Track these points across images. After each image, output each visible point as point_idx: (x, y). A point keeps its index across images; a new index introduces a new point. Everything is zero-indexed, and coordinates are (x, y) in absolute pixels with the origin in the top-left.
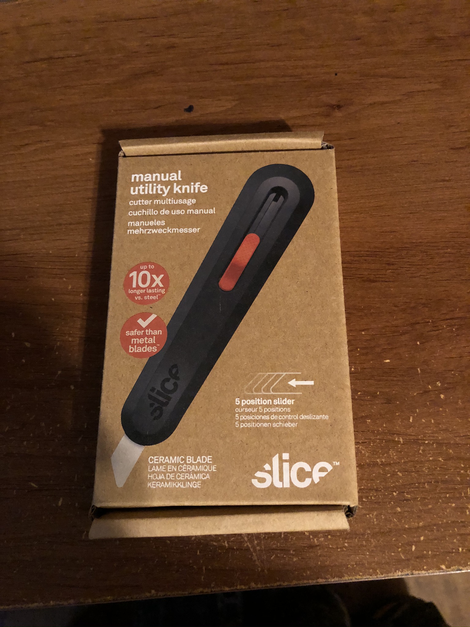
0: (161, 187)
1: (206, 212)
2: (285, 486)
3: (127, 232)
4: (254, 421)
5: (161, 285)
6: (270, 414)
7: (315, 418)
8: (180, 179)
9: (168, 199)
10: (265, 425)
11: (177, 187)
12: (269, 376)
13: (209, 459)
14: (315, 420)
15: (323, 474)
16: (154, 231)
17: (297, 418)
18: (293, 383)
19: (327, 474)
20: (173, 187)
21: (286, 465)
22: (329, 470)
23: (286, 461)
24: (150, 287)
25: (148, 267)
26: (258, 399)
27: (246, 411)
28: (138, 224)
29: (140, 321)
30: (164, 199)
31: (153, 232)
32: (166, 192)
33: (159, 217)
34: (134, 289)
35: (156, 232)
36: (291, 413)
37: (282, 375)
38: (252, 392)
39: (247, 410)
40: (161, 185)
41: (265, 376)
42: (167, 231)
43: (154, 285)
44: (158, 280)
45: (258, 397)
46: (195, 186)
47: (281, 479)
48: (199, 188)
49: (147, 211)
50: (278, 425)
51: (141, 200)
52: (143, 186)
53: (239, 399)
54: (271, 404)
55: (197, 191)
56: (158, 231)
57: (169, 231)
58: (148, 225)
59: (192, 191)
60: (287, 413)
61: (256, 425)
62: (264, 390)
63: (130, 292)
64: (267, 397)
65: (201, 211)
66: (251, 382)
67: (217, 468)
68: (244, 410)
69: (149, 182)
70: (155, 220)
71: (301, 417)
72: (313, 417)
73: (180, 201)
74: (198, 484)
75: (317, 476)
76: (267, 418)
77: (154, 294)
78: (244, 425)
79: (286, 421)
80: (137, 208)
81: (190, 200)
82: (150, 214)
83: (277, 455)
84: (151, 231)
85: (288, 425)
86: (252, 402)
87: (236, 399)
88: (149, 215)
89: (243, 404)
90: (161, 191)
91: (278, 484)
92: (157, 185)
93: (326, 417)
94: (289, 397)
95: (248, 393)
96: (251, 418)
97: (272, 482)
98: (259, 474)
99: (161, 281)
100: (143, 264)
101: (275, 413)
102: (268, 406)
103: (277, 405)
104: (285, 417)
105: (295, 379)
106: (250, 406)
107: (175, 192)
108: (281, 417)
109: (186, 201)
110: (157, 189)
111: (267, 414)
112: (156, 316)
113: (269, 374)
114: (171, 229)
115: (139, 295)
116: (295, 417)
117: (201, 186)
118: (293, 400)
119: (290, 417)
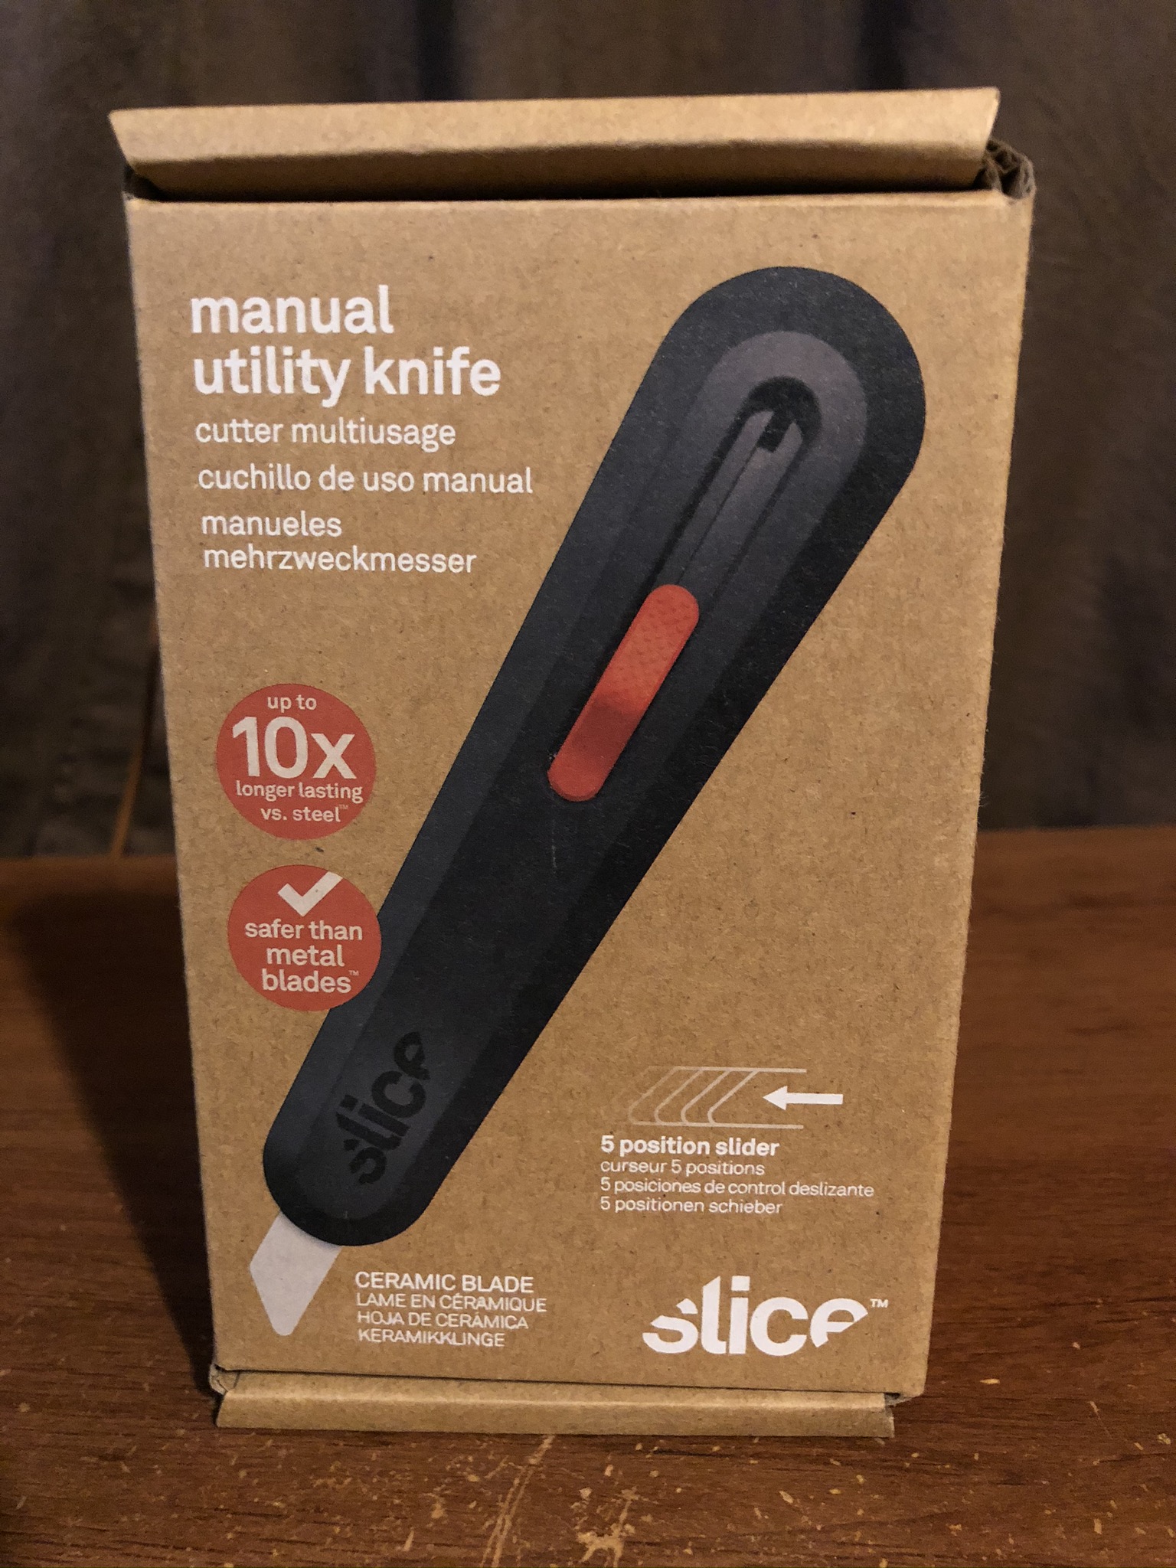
0: (315, 363)
1: (497, 485)
2: (732, 1352)
3: (201, 557)
4: (655, 1196)
5: (347, 773)
6: (704, 1179)
7: (835, 1191)
8: (388, 328)
9: (345, 424)
10: (688, 1207)
11: (376, 366)
12: (707, 1078)
13: (523, 1285)
14: (834, 1199)
15: (840, 1327)
16: (304, 560)
17: (782, 1190)
18: (780, 1098)
19: (849, 1328)
20: (363, 366)
21: (739, 1306)
22: (856, 1319)
23: (740, 1294)
24: (307, 777)
25: (295, 703)
26: (671, 1139)
27: (631, 1171)
28: (238, 526)
29: (287, 893)
30: (328, 418)
31: (300, 566)
32: (336, 387)
33: (312, 501)
34: (253, 781)
35: (311, 565)
36: (765, 1180)
37: (748, 1073)
38: (652, 1120)
39: (634, 1167)
40: (314, 356)
41: (694, 1077)
42: (352, 562)
43: (322, 772)
44: (334, 755)
45: (671, 1133)
46: (449, 364)
47: (724, 1334)
48: (465, 373)
49: (267, 470)
50: (723, 1208)
51: (240, 421)
52: (241, 356)
53: (611, 1137)
54: (708, 1152)
55: (456, 390)
56: (316, 560)
57: (359, 561)
58: (278, 532)
59: (439, 390)
60: (755, 1179)
61: (662, 1206)
62: (688, 1116)
63: (242, 790)
64: (698, 1135)
65: (479, 480)
66: (650, 1092)
67: (549, 1307)
68: (627, 1168)
69: (263, 339)
70: (303, 513)
71: (794, 1190)
72: (829, 1190)
73: (394, 434)
74: (497, 1340)
75: (821, 1330)
76: (694, 1188)
77: (324, 804)
78: (626, 1205)
79: (749, 1198)
80: (227, 458)
81: (433, 427)
82: (282, 487)
83: (718, 1280)
84: (291, 561)
85: (755, 1208)
86: (653, 1147)
87: (604, 1137)
88: (279, 491)
89: (623, 1152)
90: (314, 383)
91: (714, 1346)
92: (296, 356)
93: (866, 1191)
94: (763, 1137)
95: (640, 1123)
96: (647, 1187)
97: (699, 1341)
98: (662, 1322)
99: (346, 756)
100: (279, 690)
101: (718, 1179)
102: (696, 1159)
103: (727, 1158)
104: (748, 1188)
105: (786, 1088)
106: (646, 1157)
107: (370, 389)
108: (733, 1189)
109: (416, 433)
110: (297, 373)
111: (692, 1179)
112: (339, 879)
113: (706, 1072)
114: (364, 555)
115: (273, 805)
116: (776, 1190)
117: (473, 362)
118: (774, 1146)
119: (760, 1188)
